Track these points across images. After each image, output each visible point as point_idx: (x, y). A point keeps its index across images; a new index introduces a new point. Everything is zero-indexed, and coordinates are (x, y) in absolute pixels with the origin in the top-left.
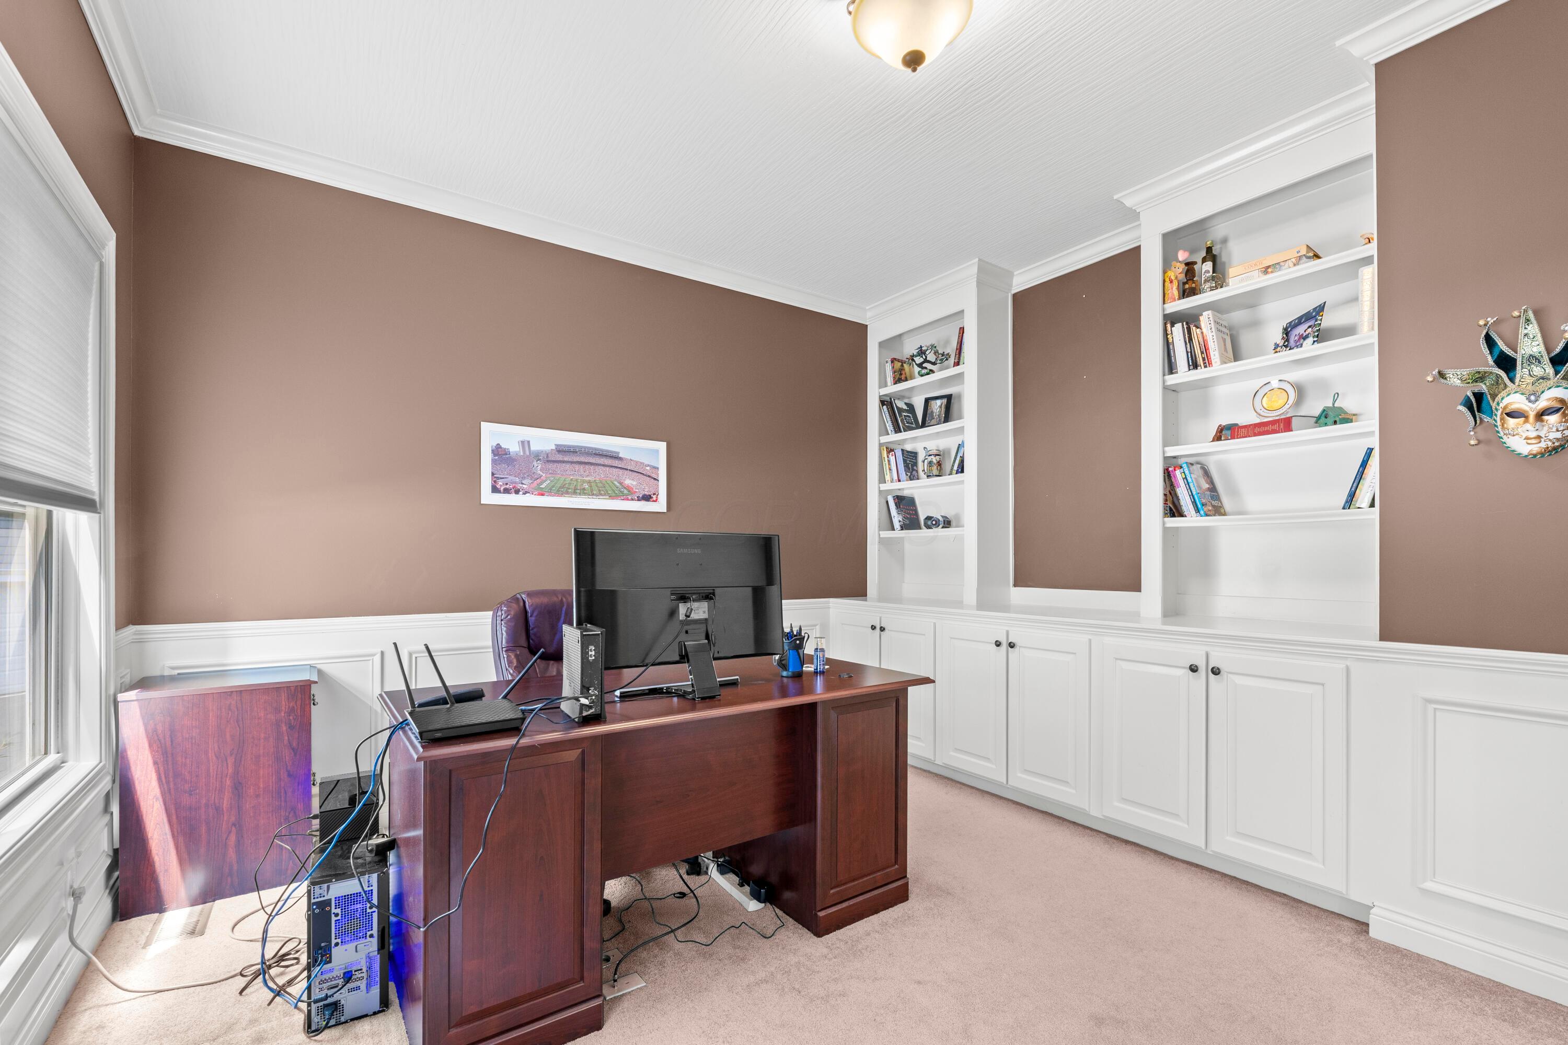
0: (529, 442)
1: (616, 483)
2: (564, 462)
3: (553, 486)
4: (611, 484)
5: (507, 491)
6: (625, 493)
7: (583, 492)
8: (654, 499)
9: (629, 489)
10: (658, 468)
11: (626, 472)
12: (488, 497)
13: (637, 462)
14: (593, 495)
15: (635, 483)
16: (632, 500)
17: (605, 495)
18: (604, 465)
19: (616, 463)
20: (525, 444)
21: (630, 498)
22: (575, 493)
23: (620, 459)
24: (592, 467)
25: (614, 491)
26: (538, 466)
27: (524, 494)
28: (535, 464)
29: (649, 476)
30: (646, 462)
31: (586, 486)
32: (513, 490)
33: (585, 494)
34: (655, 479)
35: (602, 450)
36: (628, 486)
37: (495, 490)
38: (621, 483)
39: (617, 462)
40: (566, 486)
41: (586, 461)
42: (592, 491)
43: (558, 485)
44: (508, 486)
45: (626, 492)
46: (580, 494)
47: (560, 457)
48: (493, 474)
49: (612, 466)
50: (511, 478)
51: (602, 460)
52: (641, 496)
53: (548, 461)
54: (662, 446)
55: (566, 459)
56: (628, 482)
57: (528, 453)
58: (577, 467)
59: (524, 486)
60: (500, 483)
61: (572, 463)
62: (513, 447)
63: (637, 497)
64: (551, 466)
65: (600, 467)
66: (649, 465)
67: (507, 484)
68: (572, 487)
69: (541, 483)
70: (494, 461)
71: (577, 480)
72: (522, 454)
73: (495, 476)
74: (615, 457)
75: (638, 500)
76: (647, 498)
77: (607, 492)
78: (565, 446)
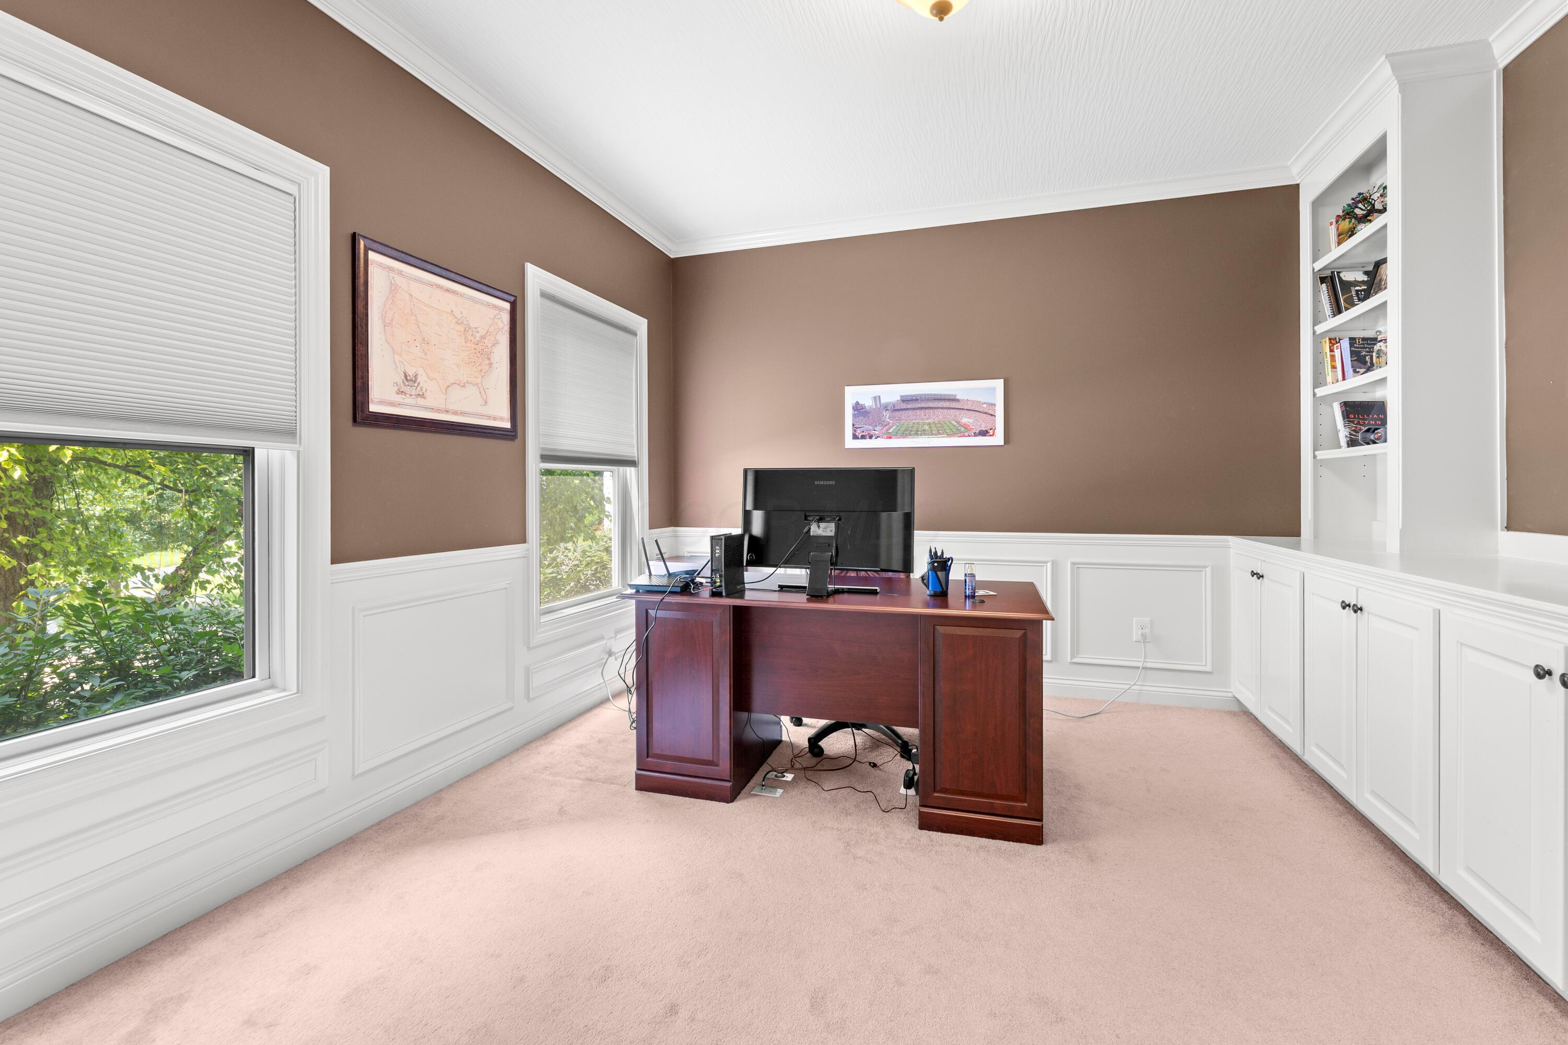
0: (879, 397)
1: (954, 422)
2: (907, 409)
3: (899, 430)
4: (948, 423)
5: (863, 437)
6: (963, 431)
7: (924, 433)
8: (991, 433)
9: (966, 427)
10: (995, 405)
11: (963, 411)
12: (850, 443)
13: (973, 402)
14: (933, 434)
15: (971, 421)
16: (969, 436)
17: (943, 434)
18: (942, 408)
19: (954, 405)
20: (877, 399)
21: (967, 434)
22: (917, 434)
23: (958, 400)
24: (931, 411)
25: (951, 430)
26: (887, 414)
27: (876, 438)
28: (885, 413)
29: (986, 413)
30: (983, 400)
31: (926, 427)
32: (868, 436)
33: (925, 434)
34: (992, 415)
35: (940, 395)
36: (965, 424)
37: (855, 437)
38: (958, 422)
39: (954, 403)
40: (910, 429)
41: (926, 406)
42: (932, 431)
43: (903, 429)
44: (864, 434)
45: (963, 429)
46: (921, 435)
47: (904, 406)
48: (853, 425)
49: (949, 408)
50: (867, 426)
51: (941, 403)
52: (977, 432)
53: (895, 410)
54: (999, 384)
55: (909, 407)
56: (965, 420)
57: (879, 406)
58: (918, 412)
59: (876, 432)
60: (858, 432)
61: (914, 409)
62: (868, 403)
63: (974, 433)
64: (897, 413)
65: (938, 410)
66: (985, 403)
67: (863, 432)
68: (914, 429)
69: (889, 429)
70: (854, 416)
71: (918, 423)
72: (874, 407)
73: (855, 426)
74: (954, 399)
75: (975, 436)
76: (984, 433)
77: (945, 431)
78: (907, 396)
